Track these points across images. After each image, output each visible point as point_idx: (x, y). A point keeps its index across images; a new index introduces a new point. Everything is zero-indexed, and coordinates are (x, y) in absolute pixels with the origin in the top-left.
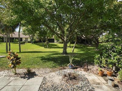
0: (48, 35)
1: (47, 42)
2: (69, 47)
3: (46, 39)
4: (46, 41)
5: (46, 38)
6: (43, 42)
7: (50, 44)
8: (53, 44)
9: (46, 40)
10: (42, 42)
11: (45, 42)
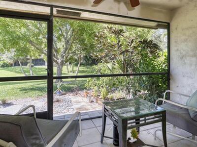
0: (32, 54)
1: (29, 66)
2: (71, 72)
3: (29, 59)
4: (27, 63)
5: (29, 57)
6: (22, 65)
7: (37, 68)
8: (42, 68)
9: (29, 61)
10: (19, 65)
11: (26, 65)
